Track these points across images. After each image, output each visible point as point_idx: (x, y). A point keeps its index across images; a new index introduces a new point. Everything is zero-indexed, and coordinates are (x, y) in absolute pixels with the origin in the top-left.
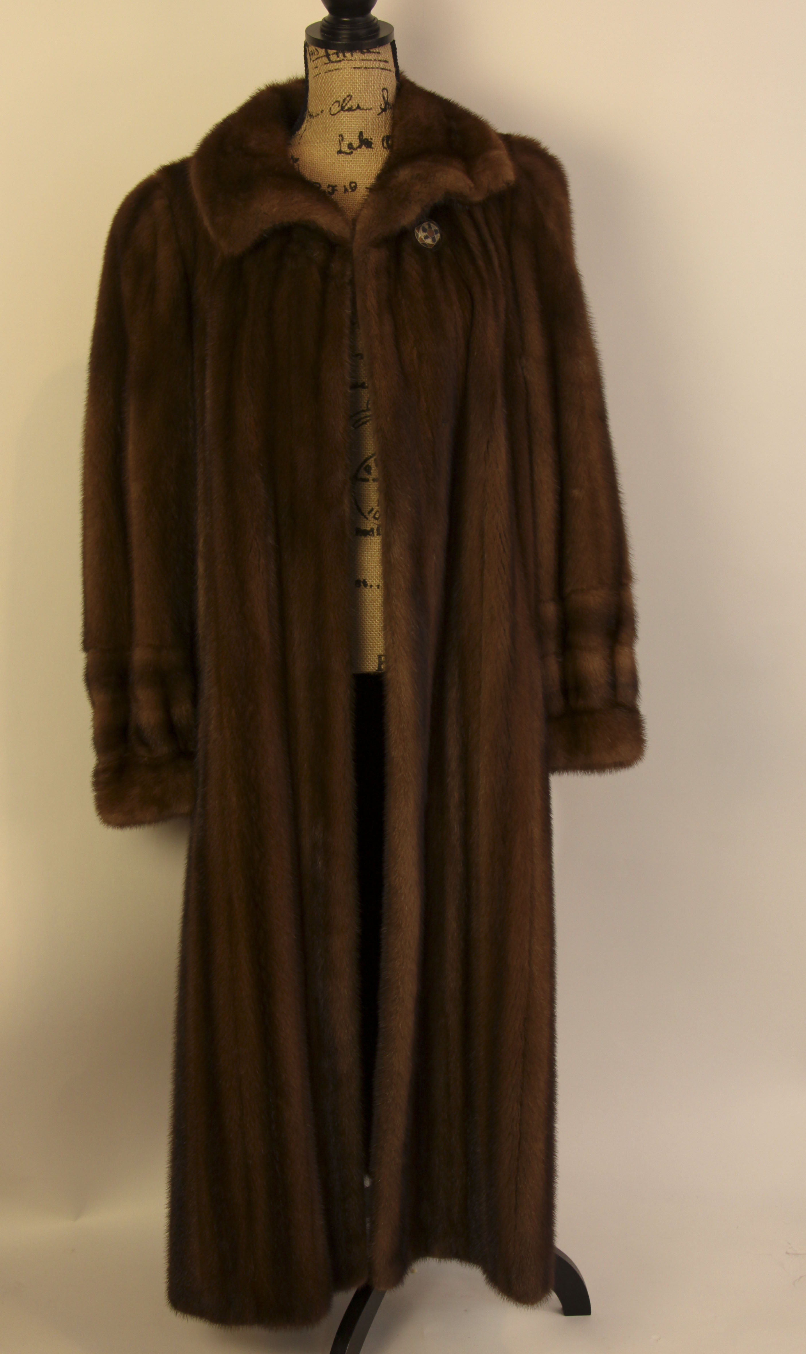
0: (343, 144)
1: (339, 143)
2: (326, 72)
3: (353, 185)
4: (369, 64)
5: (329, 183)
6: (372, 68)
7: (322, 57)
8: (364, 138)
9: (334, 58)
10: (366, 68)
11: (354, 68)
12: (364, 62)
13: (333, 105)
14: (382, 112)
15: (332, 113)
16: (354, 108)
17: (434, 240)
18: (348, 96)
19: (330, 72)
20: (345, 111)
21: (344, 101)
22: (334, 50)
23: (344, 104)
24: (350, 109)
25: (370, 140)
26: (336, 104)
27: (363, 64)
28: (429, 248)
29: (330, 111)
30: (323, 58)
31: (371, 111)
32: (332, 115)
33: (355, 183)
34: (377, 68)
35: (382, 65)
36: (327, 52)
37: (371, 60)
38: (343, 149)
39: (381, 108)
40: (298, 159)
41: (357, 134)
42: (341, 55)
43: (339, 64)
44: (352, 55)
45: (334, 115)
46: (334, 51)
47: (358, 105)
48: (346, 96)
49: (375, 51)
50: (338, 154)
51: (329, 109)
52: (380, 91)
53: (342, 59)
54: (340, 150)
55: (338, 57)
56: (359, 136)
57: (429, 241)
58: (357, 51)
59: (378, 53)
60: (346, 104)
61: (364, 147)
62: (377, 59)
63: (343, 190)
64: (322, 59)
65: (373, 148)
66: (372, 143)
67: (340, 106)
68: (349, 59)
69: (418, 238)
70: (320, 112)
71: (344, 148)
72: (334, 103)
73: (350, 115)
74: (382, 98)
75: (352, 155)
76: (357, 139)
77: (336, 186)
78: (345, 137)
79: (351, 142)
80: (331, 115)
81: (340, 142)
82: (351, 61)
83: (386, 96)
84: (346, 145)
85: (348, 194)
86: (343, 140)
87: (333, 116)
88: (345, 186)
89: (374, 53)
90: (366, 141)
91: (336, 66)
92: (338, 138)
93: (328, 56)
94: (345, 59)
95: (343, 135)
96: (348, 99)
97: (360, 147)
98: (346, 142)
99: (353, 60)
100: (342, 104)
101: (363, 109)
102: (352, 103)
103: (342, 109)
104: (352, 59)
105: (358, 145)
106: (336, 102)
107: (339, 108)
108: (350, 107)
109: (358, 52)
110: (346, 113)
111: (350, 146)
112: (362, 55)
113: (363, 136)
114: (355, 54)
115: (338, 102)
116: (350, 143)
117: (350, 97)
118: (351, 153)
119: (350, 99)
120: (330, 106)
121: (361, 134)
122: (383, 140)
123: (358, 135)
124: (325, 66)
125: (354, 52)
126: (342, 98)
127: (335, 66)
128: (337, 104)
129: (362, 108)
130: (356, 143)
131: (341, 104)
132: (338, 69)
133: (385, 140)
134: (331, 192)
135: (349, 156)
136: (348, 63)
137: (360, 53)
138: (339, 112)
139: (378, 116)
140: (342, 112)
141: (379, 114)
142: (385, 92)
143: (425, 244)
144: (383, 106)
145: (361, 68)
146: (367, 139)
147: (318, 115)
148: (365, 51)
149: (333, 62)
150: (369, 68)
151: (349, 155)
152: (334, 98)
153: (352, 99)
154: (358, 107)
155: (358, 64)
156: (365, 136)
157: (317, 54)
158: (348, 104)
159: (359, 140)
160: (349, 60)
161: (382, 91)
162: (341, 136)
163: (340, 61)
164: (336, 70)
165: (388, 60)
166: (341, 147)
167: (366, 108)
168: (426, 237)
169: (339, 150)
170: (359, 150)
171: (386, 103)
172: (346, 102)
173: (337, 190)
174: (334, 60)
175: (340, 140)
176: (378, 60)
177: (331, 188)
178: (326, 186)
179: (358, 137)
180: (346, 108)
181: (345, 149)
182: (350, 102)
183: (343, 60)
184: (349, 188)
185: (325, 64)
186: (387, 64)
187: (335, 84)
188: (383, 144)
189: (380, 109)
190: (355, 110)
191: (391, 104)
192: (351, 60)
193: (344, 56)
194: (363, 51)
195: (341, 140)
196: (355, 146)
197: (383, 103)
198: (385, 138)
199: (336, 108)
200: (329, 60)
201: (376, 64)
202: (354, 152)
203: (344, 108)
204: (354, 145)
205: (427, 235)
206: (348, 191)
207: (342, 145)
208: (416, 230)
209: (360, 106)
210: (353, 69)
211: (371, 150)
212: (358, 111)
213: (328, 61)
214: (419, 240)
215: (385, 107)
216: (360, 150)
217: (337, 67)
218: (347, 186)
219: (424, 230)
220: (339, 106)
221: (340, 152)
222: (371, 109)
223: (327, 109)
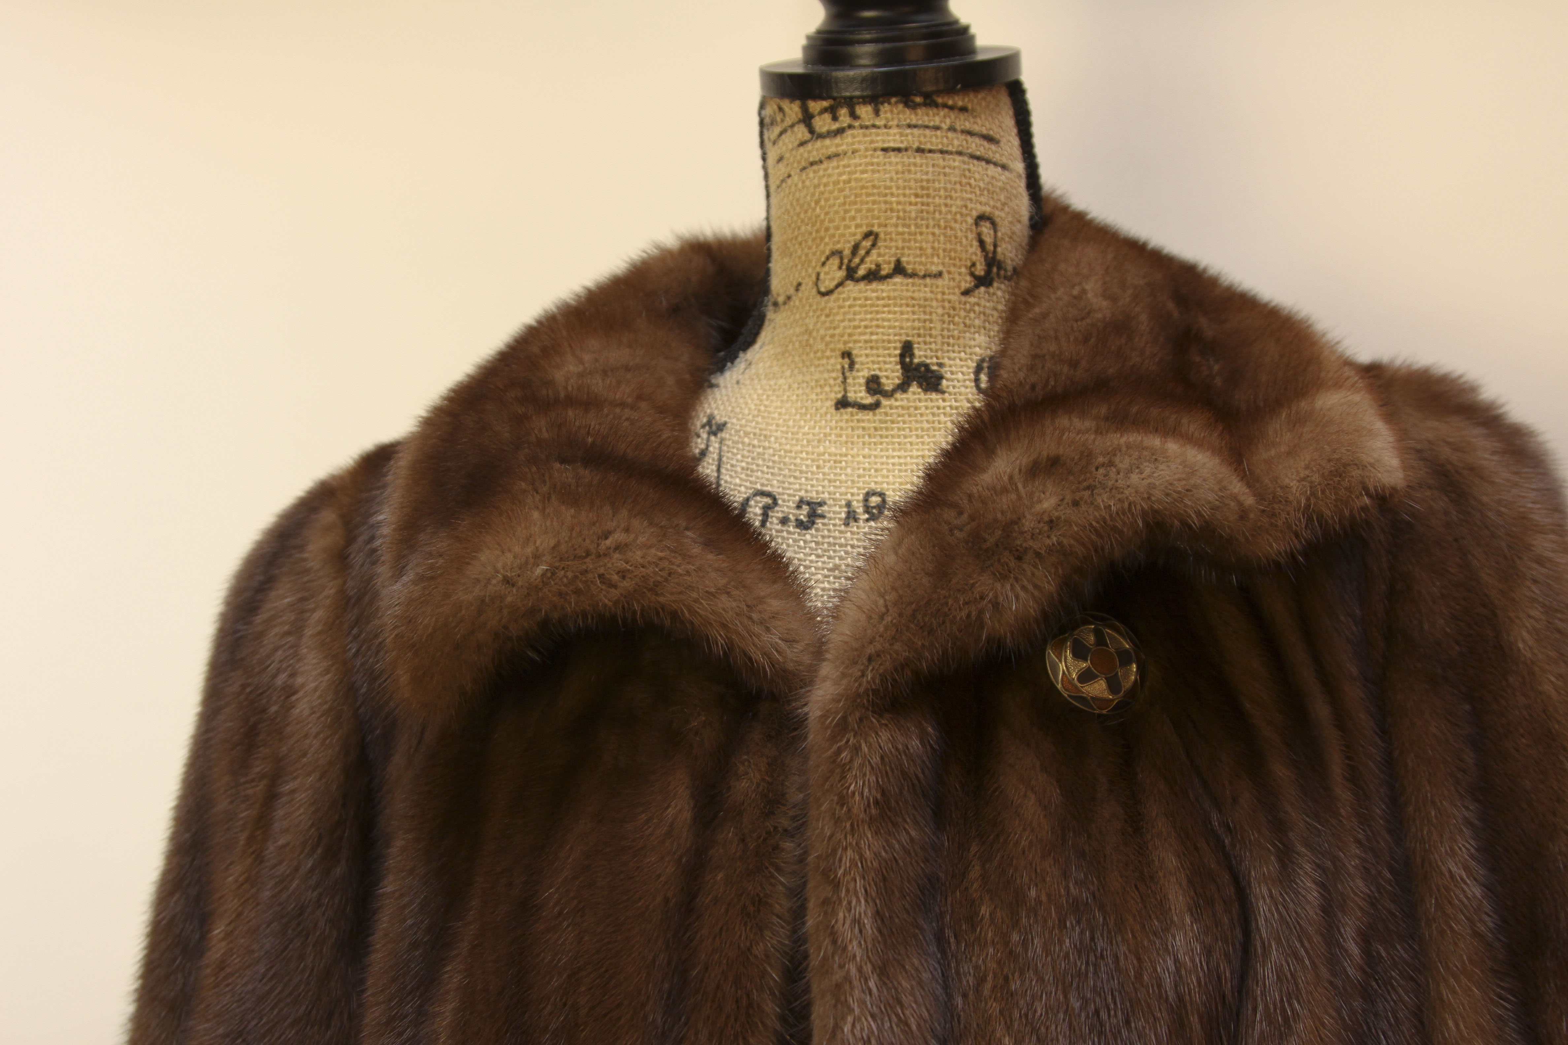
0: (854, 379)
1: (840, 375)
2: (804, 169)
3: (875, 500)
4: (933, 140)
5: (802, 493)
6: (942, 152)
7: (792, 126)
8: (916, 361)
9: (823, 123)
10: (920, 150)
11: (885, 150)
12: (916, 131)
13: (824, 264)
14: (977, 287)
15: (823, 289)
16: (886, 270)
17: (1113, 685)
18: (867, 235)
19: (815, 167)
20: (858, 281)
21: (856, 248)
22: (824, 99)
23: (857, 260)
24: (874, 276)
25: (935, 368)
26: (831, 261)
27: (913, 138)
28: (1097, 712)
29: (816, 284)
30: (796, 129)
31: (940, 282)
32: (823, 294)
33: (881, 495)
34: (960, 153)
35: (976, 146)
36: (805, 110)
37: (937, 128)
38: (851, 396)
39: (972, 274)
40: (725, 424)
41: (895, 348)
42: (843, 112)
43: (838, 140)
44: (877, 113)
45: (829, 293)
46: (825, 104)
47: (898, 263)
48: (859, 237)
49: (950, 102)
50: (837, 409)
51: (814, 277)
52: (970, 220)
53: (845, 125)
54: (845, 397)
55: (835, 118)
56: (902, 356)
57: (1098, 688)
58: (893, 100)
59: (963, 109)
60: (862, 261)
61: (914, 388)
62: (958, 128)
63: (843, 515)
64: (793, 132)
65: (943, 392)
66: (941, 378)
67: (844, 267)
68: (867, 123)
69: (1056, 675)
70: (792, 291)
71: (855, 392)
72: (828, 258)
73: (873, 291)
74: (976, 243)
75: (877, 411)
76: (896, 364)
77: (821, 504)
78: (857, 360)
79: (877, 373)
80: (819, 297)
81: (843, 374)
82: (874, 130)
83: (989, 240)
84: (862, 381)
85: (855, 529)
86: (852, 365)
87: (827, 298)
88: (848, 504)
89: (951, 108)
90: (923, 369)
91: (830, 145)
92: (840, 360)
93: (807, 119)
94: (857, 124)
95: (854, 352)
96: (867, 244)
97: (903, 387)
98: (861, 374)
99: (879, 127)
100: (850, 261)
101: (913, 275)
102: (879, 255)
103: (851, 274)
104: (877, 123)
105: (897, 381)
106: (833, 253)
107: (842, 274)
108: (873, 267)
109: (896, 103)
110: (862, 285)
111: (874, 385)
112: (908, 111)
113: (912, 355)
114: (885, 108)
115: (838, 253)
116: (873, 376)
117: (872, 238)
118: (876, 405)
119: (874, 245)
120: (818, 269)
121: (907, 349)
122: (978, 370)
123: (898, 352)
124: (801, 149)
125: (882, 103)
126: (849, 242)
127: (827, 148)
128: (835, 261)
129: (910, 271)
130: (891, 376)
131: (846, 261)
132: (837, 155)
133: (986, 370)
134: (805, 520)
135: (868, 416)
136: (865, 135)
137: (901, 106)
138: (840, 284)
139: (963, 299)
140: (849, 282)
141: (966, 293)
142: (986, 229)
143: (1083, 700)
144: (980, 270)
145: (906, 150)
146: (927, 366)
147: (789, 298)
148: (918, 100)
149: (821, 136)
150: (930, 151)
151: (871, 413)
152: (827, 244)
153: (880, 244)
154: (899, 269)
155: (893, 138)
156: (920, 355)
157: (782, 121)
158: (868, 259)
159: (902, 368)
160: (867, 127)
161: (977, 224)
162: (847, 354)
163: (840, 131)
164: (829, 158)
165: (997, 137)
166: (845, 391)
167: (922, 273)
168: (1086, 677)
169: (840, 396)
170: (898, 395)
171: (992, 262)
172: (862, 252)
173: (823, 516)
174: (824, 130)
175: (843, 368)
176: (963, 132)
177: (806, 509)
178: (791, 504)
179: (898, 359)
180: (861, 272)
181: (859, 393)
182: (874, 252)
183: (850, 127)
184: (860, 510)
185: (802, 144)
186: (993, 147)
187: (827, 200)
188: (977, 380)
189: (968, 278)
190: (889, 276)
191: (1010, 268)
192: (874, 126)
193: (854, 115)
194: (913, 101)
195: (846, 366)
196: (888, 384)
197: (979, 258)
198: (985, 365)
199: (833, 274)
200: (812, 131)
201: (957, 141)
202: (885, 402)
203: (856, 272)
204: (883, 380)
205: (1088, 670)
206: (856, 520)
207: (850, 381)
208: (1051, 654)
209: (905, 265)
210: (879, 153)
211: (939, 396)
212: (898, 279)
213: (808, 136)
214: (1059, 686)
215: (988, 272)
216: (904, 396)
217: (833, 150)
218: (855, 503)
219: (1079, 653)
220: (840, 268)
221: (843, 404)
222: (940, 275)
223: (810, 276)
